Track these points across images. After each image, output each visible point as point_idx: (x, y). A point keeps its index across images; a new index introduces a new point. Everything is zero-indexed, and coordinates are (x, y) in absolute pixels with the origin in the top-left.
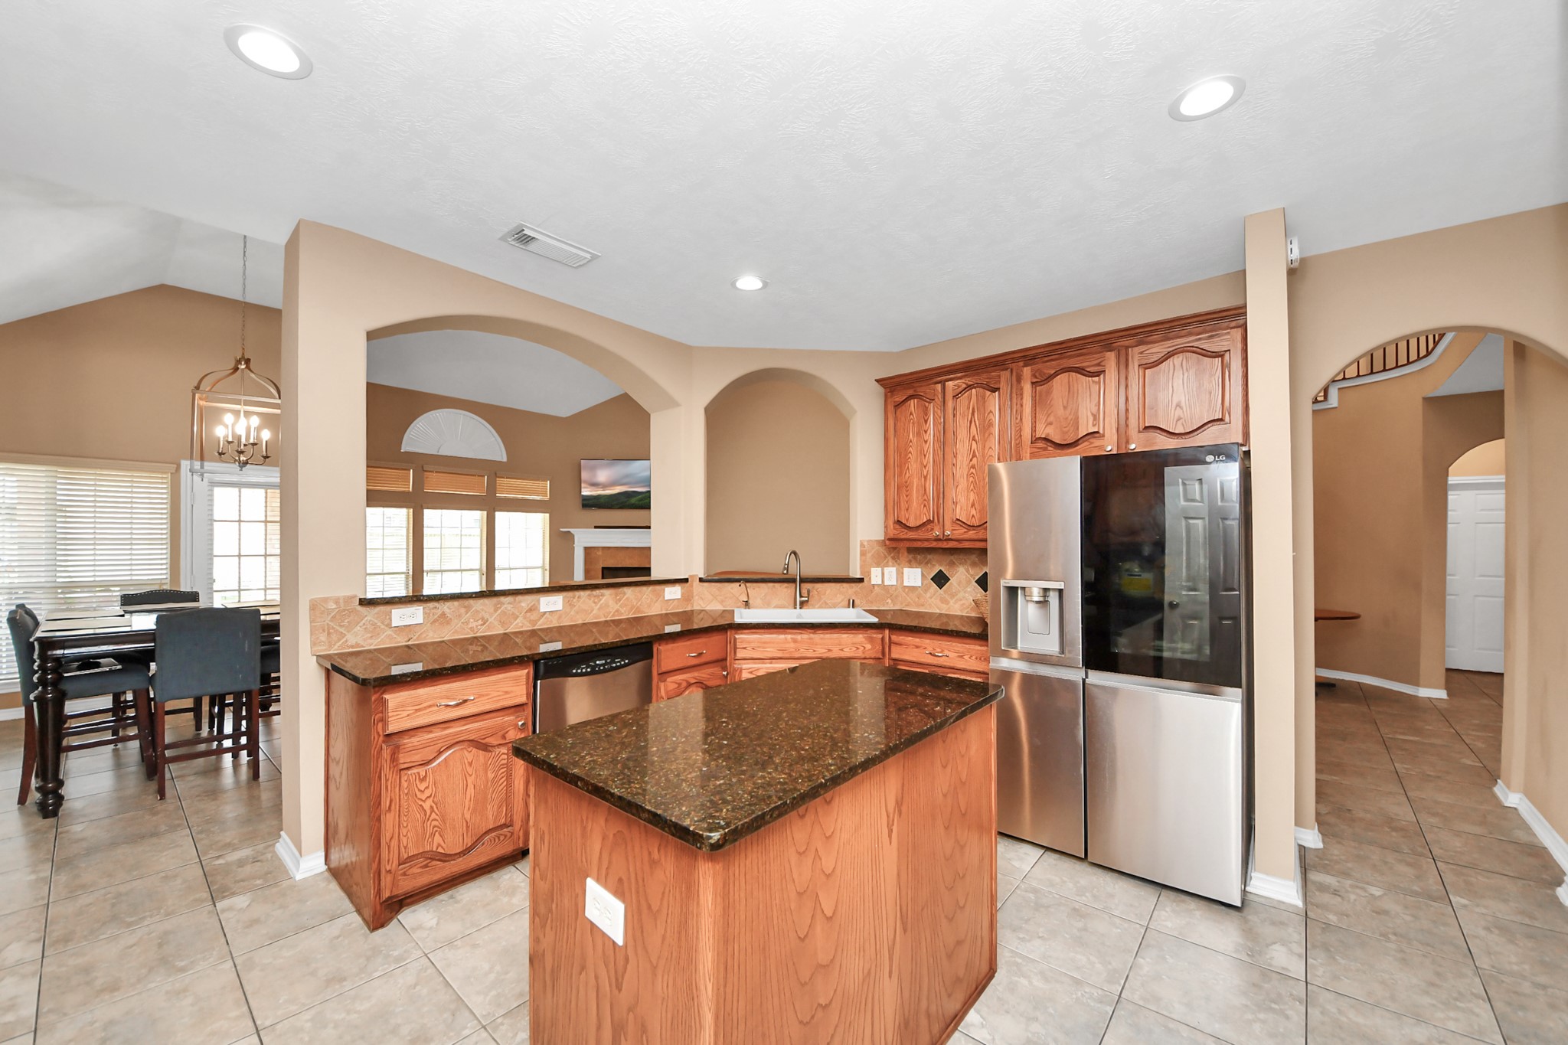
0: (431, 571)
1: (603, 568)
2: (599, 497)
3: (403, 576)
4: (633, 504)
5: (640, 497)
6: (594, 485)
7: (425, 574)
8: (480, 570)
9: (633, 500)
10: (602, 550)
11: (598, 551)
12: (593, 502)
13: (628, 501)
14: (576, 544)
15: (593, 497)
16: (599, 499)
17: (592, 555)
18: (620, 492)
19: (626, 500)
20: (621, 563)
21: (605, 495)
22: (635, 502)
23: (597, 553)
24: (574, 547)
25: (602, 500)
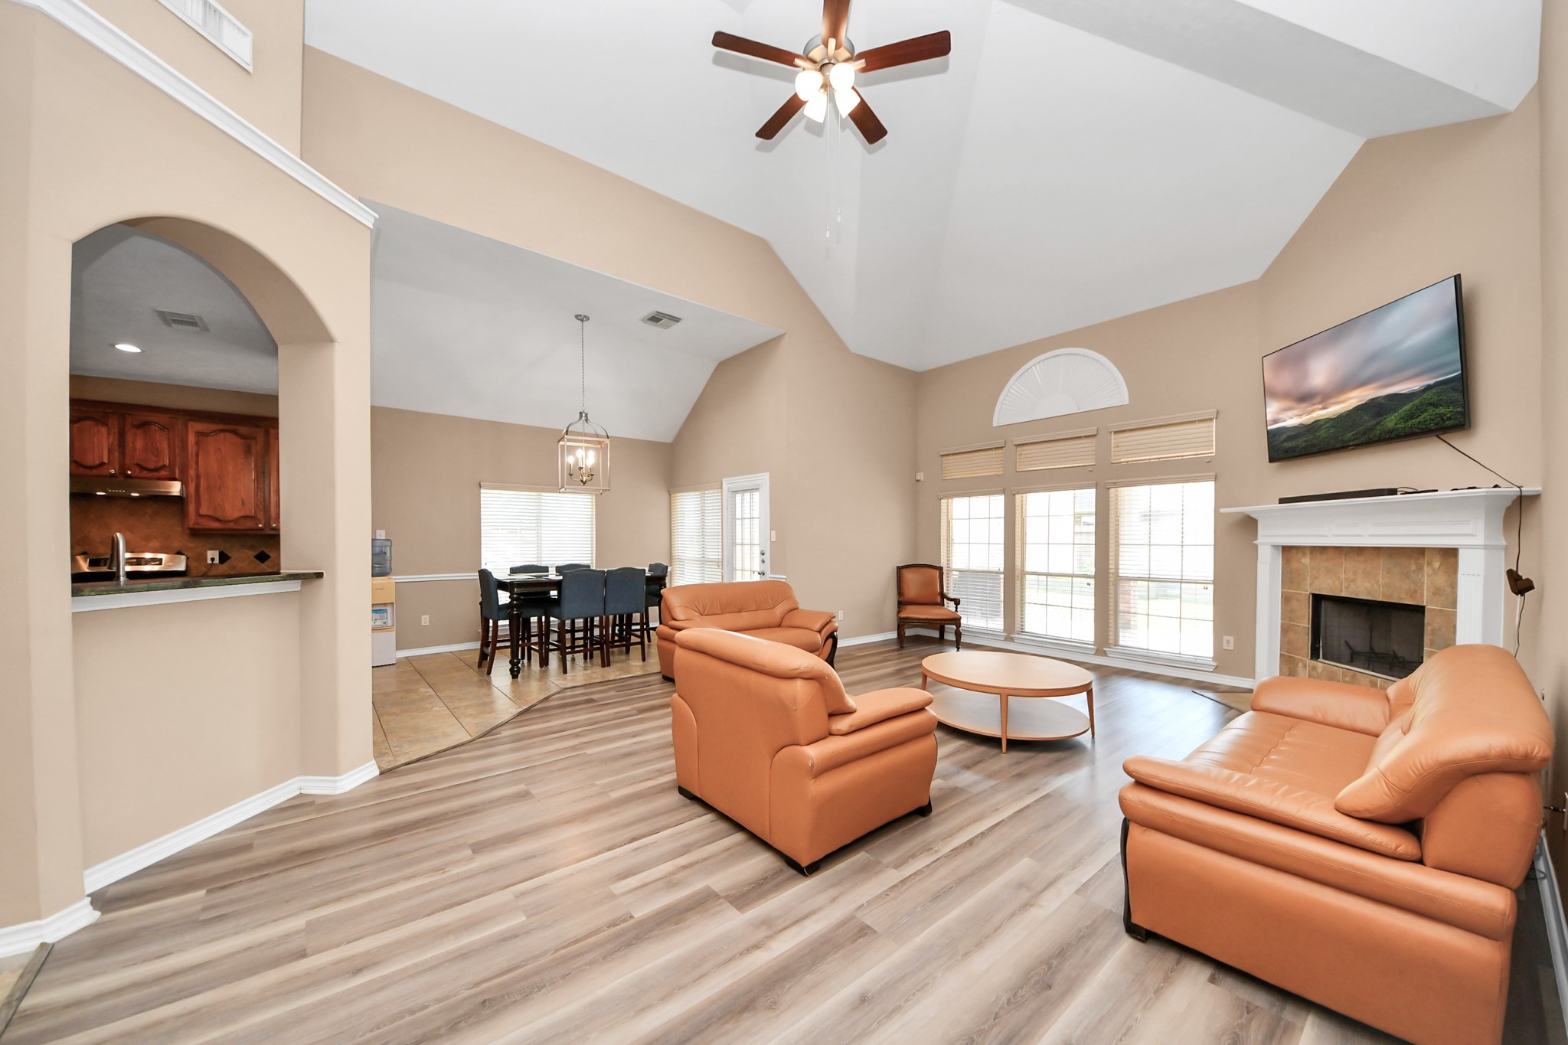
1: (1318, 599)
2: (1314, 427)
4: (1391, 431)
5: (1407, 407)
9: (1391, 421)
10: (1311, 553)
11: (1304, 554)
12: (1306, 441)
13: (1379, 423)
14: (1260, 540)
15: (1304, 429)
16: (1316, 431)
17: (1295, 565)
18: (1360, 403)
19: (1373, 422)
20: (1347, 588)
21: (1329, 420)
22: (1395, 424)
23: (1303, 561)
24: (1256, 546)
25: (1322, 433)
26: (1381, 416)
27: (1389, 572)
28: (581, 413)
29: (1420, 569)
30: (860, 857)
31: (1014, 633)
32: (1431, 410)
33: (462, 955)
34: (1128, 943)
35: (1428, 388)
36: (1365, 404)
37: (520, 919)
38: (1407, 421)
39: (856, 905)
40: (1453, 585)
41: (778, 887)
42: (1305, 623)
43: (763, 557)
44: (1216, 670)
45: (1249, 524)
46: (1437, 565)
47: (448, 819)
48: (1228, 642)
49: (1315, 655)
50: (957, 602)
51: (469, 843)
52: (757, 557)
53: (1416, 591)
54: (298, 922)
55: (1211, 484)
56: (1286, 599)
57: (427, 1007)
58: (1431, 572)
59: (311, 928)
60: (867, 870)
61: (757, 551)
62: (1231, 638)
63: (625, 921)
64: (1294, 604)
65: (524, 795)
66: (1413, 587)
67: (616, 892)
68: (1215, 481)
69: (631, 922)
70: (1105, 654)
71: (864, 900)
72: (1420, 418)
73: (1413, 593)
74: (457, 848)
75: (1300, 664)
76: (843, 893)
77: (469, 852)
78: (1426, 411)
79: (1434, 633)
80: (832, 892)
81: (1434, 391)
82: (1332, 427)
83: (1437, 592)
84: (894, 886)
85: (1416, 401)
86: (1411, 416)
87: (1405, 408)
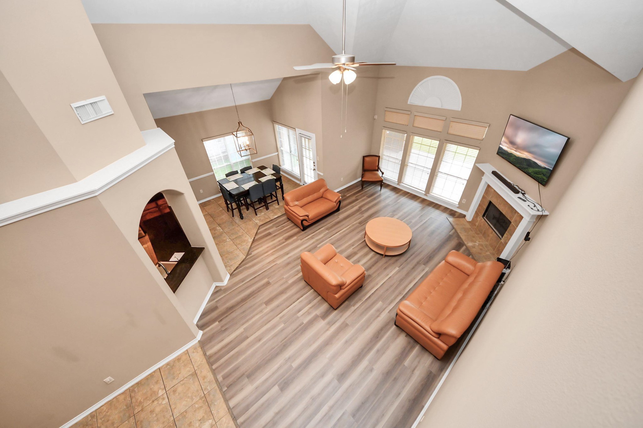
1: (490, 201)
4: (529, 173)
9: (530, 170)
12: (506, 158)
15: (507, 153)
16: (510, 157)
18: (526, 158)
19: (527, 167)
20: (498, 205)
21: (515, 156)
22: (531, 172)
24: (482, 179)
25: (511, 159)
26: (529, 166)
27: (509, 208)
28: (239, 123)
29: (515, 213)
30: (346, 303)
31: (400, 183)
33: (276, 335)
34: (394, 327)
35: (545, 168)
36: (527, 159)
37: (282, 325)
38: (534, 174)
39: (345, 318)
40: (520, 222)
41: (330, 314)
42: (485, 207)
43: (314, 164)
44: (458, 207)
45: (481, 173)
47: (255, 294)
48: (464, 201)
49: (484, 216)
50: (383, 173)
51: (264, 302)
52: (312, 164)
54: (241, 330)
55: (478, 151)
56: (484, 197)
57: (275, 347)
58: (517, 215)
59: (245, 330)
60: (348, 307)
61: (312, 162)
62: (465, 200)
63: (302, 324)
64: (484, 201)
65: (268, 283)
66: (512, 216)
67: (299, 316)
68: (479, 151)
69: (304, 324)
70: (427, 196)
71: (346, 316)
72: (538, 176)
73: (511, 218)
74: (261, 305)
75: (479, 217)
76: (343, 314)
77: (264, 305)
78: (541, 175)
79: (510, 229)
80: (341, 314)
82: (515, 159)
83: (516, 221)
84: (353, 312)
85: (540, 170)
86: (536, 173)
87: (536, 169)
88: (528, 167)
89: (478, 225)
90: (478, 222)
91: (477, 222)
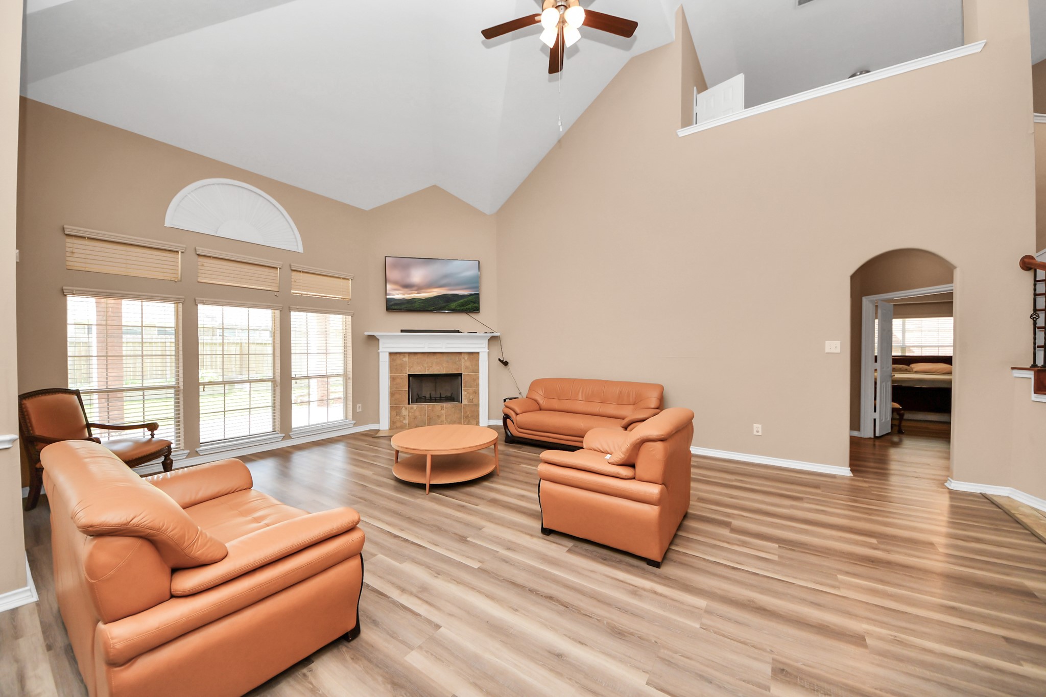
0: (210, 383)
1: (410, 376)
2: (412, 300)
3: (172, 391)
6: (407, 286)
7: (201, 387)
8: (273, 381)
9: (454, 304)
10: (409, 356)
11: (404, 357)
12: (406, 307)
13: (447, 305)
14: (381, 349)
15: (405, 301)
16: (412, 303)
17: (398, 362)
18: (438, 295)
19: (444, 305)
20: (428, 370)
21: (421, 299)
22: (456, 307)
23: (404, 359)
24: (379, 353)
25: (416, 305)
26: (448, 302)
27: (447, 362)
29: (460, 360)
32: (472, 304)
35: (471, 295)
36: (440, 296)
38: (461, 307)
42: (404, 388)
44: (354, 426)
45: (373, 339)
46: (466, 358)
48: (359, 407)
49: (410, 402)
53: (458, 368)
55: (349, 317)
56: (393, 379)
58: (464, 361)
62: (361, 406)
64: (398, 381)
66: (457, 367)
68: (352, 315)
72: (467, 307)
73: (455, 369)
75: (402, 408)
78: (470, 304)
79: (466, 382)
81: (474, 296)
82: (422, 303)
83: (467, 368)
85: (465, 299)
86: (463, 305)
87: (460, 301)
88: (447, 304)
89: (409, 421)
90: (407, 417)
91: (404, 419)
